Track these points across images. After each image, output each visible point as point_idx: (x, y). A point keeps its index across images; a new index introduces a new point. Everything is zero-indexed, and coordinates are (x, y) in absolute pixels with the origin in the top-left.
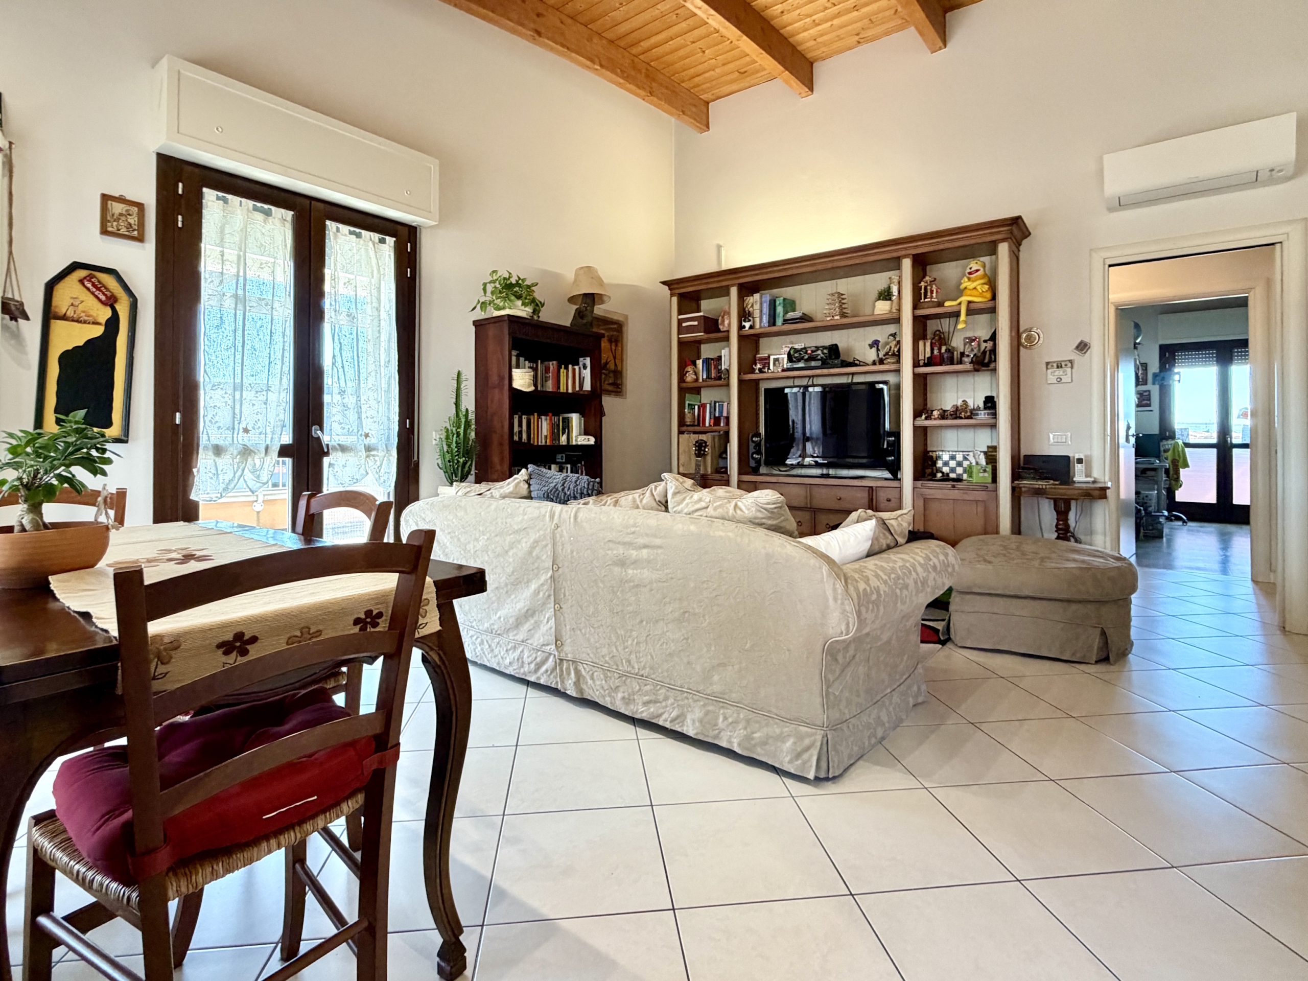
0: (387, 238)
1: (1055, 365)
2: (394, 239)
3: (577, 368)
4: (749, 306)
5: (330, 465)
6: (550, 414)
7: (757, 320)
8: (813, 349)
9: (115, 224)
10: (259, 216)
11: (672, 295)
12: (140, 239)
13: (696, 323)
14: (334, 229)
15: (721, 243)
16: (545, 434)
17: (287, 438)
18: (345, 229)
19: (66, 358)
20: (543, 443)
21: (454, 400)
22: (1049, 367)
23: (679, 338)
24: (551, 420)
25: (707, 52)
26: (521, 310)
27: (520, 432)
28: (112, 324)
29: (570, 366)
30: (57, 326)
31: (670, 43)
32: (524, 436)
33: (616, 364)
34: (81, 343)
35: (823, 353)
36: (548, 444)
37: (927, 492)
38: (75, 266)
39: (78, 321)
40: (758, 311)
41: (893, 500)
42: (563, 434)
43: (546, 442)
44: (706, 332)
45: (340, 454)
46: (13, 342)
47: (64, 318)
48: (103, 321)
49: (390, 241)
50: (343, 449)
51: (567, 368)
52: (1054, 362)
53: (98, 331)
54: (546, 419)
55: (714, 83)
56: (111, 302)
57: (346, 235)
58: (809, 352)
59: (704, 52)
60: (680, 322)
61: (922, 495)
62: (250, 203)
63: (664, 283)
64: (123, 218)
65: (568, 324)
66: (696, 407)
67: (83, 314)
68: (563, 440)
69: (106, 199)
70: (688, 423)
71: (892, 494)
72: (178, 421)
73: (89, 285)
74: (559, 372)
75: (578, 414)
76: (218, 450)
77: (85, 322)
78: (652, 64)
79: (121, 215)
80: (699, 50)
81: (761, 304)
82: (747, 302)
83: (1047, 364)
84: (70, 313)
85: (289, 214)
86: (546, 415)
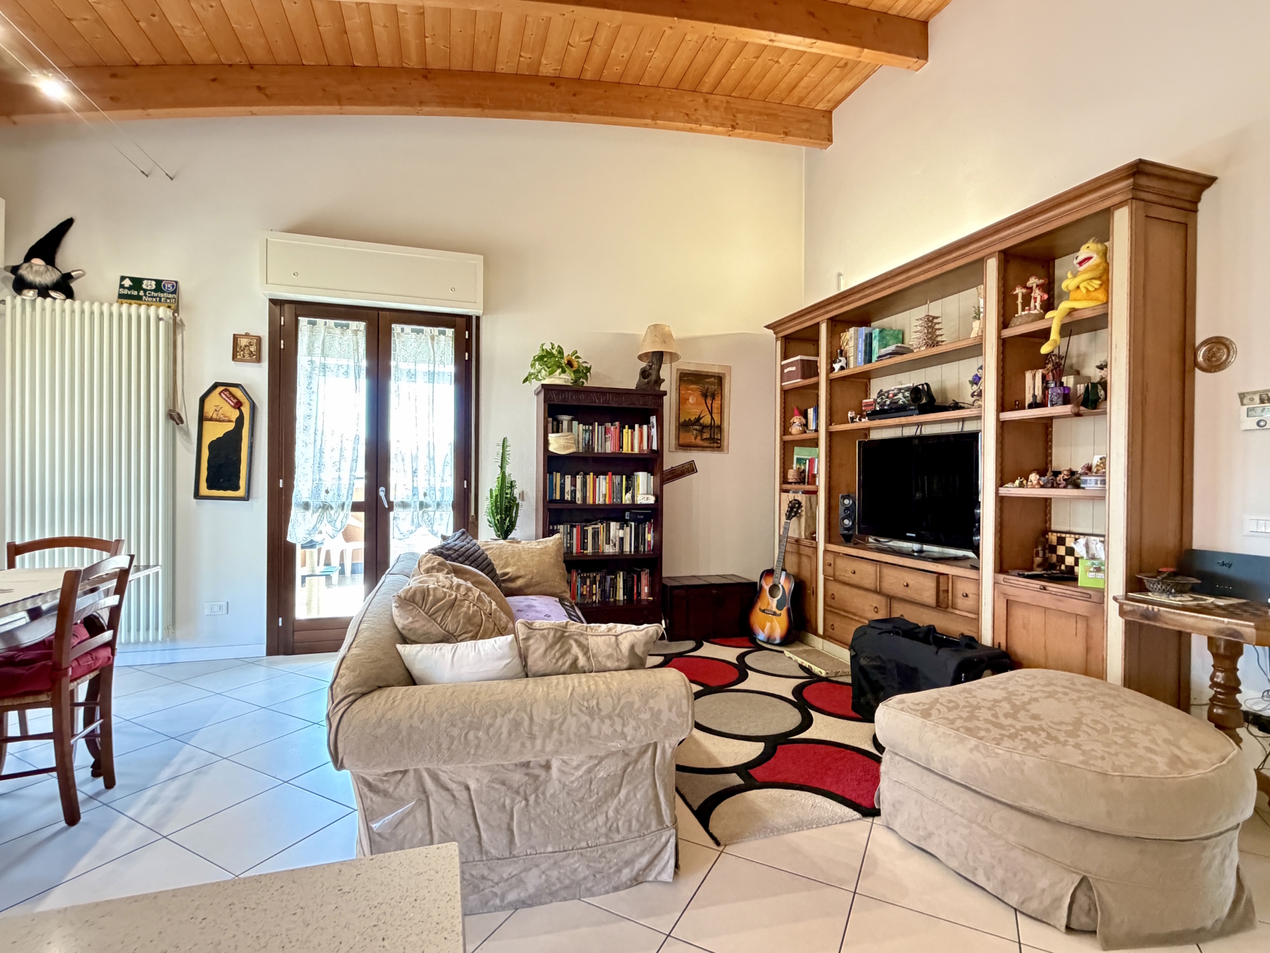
0: (447, 330)
1: (1257, 398)
2: (453, 330)
3: (645, 427)
4: (845, 344)
5: (395, 518)
6: (610, 473)
7: (852, 360)
8: (896, 391)
9: (242, 353)
10: (338, 331)
11: (777, 339)
12: (259, 360)
13: (794, 369)
14: (399, 331)
15: (841, 271)
16: (604, 493)
17: (360, 496)
18: (408, 328)
19: (213, 446)
20: (601, 502)
21: (500, 464)
22: (1246, 401)
23: (782, 387)
24: (611, 480)
25: (780, 60)
26: (560, 379)
27: (574, 492)
28: (240, 421)
29: (637, 426)
30: (207, 425)
31: (733, 67)
32: (579, 495)
33: (712, 418)
34: (221, 435)
35: (905, 397)
36: (607, 502)
37: (1010, 591)
38: (216, 385)
39: (219, 421)
40: (852, 349)
41: (970, 595)
42: (626, 492)
43: (605, 500)
44: (804, 377)
45: (401, 510)
46: (185, 437)
47: (211, 419)
48: (234, 419)
49: (450, 332)
50: (404, 505)
51: (632, 428)
52: (1255, 393)
53: (231, 426)
54: (605, 479)
55: (819, 88)
56: (238, 405)
57: (408, 334)
58: (891, 395)
59: (777, 62)
60: (783, 367)
61: (1005, 594)
62: (331, 322)
63: (768, 327)
64: (247, 348)
65: (633, 386)
66: (808, 461)
67: (222, 416)
68: (627, 499)
69: (236, 338)
70: (790, 481)
71: (969, 588)
72: (281, 486)
73: (224, 396)
74: (621, 432)
75: (645, 473)
76: (306, 506)
77: (223, 421)
78: (733, 94)
79: (246, 346)
80: (771, 63)
81: (857, 339)
82: (843, 338)
83: (1242, 396)
84: (215, 416)
85: (362, 325)
86: (605, 474)
